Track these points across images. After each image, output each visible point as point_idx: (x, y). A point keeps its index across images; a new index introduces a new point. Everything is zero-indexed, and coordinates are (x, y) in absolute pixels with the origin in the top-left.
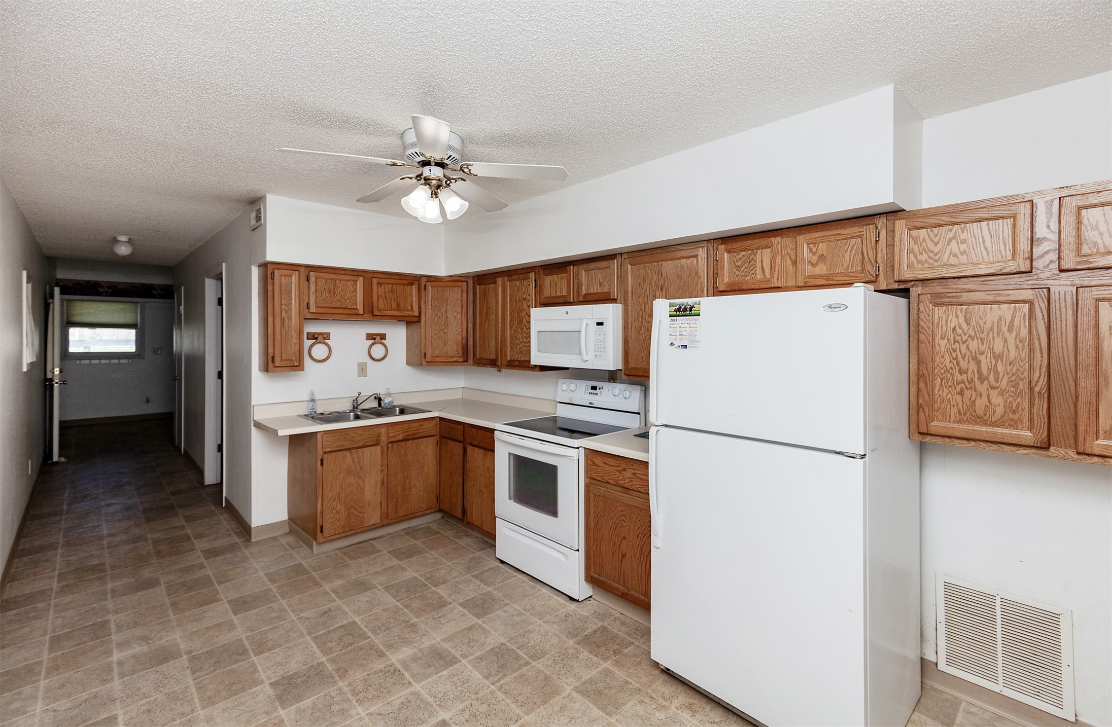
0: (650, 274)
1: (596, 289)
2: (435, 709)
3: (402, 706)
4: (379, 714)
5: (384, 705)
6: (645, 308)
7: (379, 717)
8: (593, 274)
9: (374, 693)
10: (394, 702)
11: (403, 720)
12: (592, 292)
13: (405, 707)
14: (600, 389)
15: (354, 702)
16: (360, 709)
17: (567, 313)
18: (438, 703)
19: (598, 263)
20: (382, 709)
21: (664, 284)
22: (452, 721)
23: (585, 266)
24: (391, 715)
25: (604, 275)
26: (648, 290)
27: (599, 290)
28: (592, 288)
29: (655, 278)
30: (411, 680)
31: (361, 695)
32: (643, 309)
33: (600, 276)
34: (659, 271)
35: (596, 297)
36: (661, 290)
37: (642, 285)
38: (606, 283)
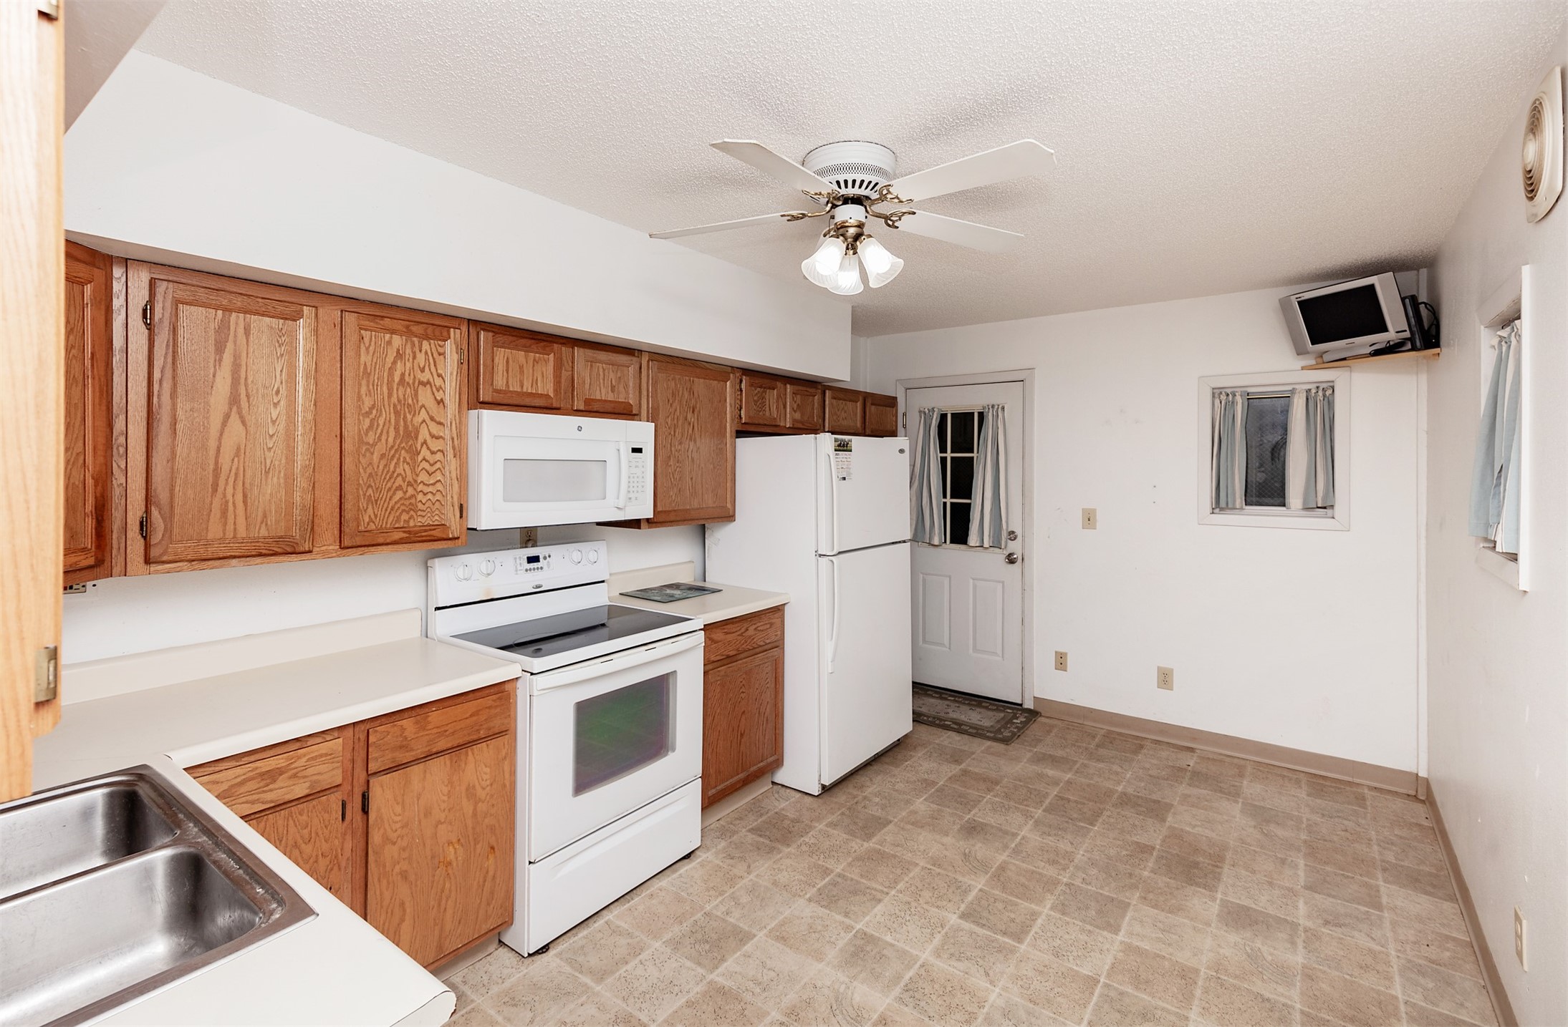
0: (681, 389)
1: (602, 393)
2: (950, 929)
3: (963, 959)
4: (987, 974)
5: (971, 976)
6: (675, 432)
7: (991, 973)
8: (601, 370)
9: (959, 995)
10: (962, 968)
11: (980, 950)
12: (598, 398)
13: (962, 955)
14: (545, 558)
15: (985, 1010)
16: (992, 997)
17: (580, 429)
18: (940, 929)
19: (614, 355)
20: (978, 975)
21: (696, 404)
22: (957, 911)
23: (589, 353)
24: (981, 962)
25: (619, 374)
26: (678, 410)
27: (611, 397)
28: (598, 392)
29: (686, 397)
30: (917, 966)
31: (969, 1009)
32: (672, 433)
33: (612, 375)
34: (690, 388)
35: (609, 408)
36: (693, 412)
37: (671, 401)
38: (621, 389)
